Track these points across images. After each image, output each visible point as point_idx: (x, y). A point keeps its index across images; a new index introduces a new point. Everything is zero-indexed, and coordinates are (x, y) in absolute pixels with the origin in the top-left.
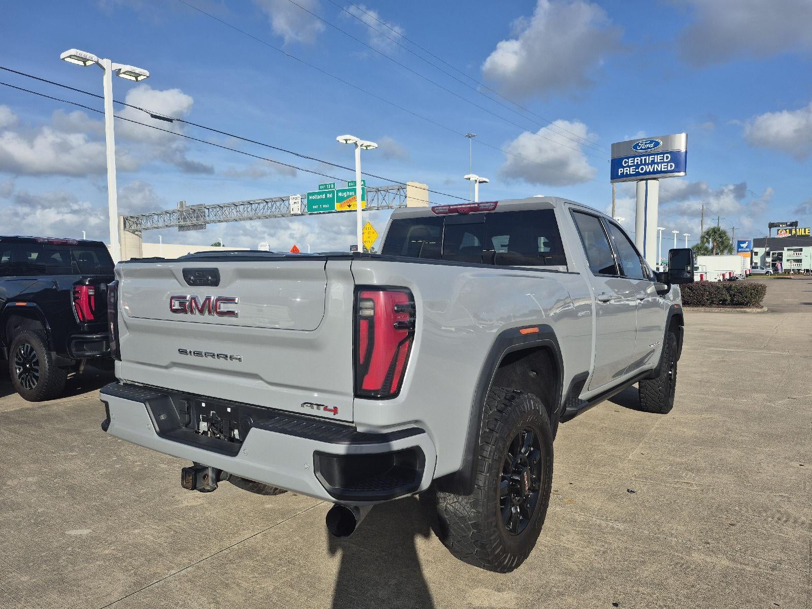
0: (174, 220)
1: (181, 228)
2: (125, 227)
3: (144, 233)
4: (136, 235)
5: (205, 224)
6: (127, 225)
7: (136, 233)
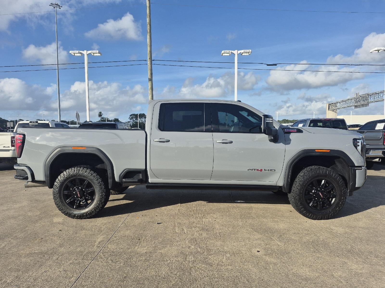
0: (353, 103)
1: (356, 107)
2: (329, 109)
3: (338, 111)
4: (334, 112)
5: (368, 104)
6: (330, 107)
7: (334, 111)
